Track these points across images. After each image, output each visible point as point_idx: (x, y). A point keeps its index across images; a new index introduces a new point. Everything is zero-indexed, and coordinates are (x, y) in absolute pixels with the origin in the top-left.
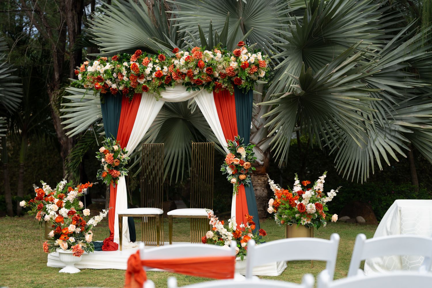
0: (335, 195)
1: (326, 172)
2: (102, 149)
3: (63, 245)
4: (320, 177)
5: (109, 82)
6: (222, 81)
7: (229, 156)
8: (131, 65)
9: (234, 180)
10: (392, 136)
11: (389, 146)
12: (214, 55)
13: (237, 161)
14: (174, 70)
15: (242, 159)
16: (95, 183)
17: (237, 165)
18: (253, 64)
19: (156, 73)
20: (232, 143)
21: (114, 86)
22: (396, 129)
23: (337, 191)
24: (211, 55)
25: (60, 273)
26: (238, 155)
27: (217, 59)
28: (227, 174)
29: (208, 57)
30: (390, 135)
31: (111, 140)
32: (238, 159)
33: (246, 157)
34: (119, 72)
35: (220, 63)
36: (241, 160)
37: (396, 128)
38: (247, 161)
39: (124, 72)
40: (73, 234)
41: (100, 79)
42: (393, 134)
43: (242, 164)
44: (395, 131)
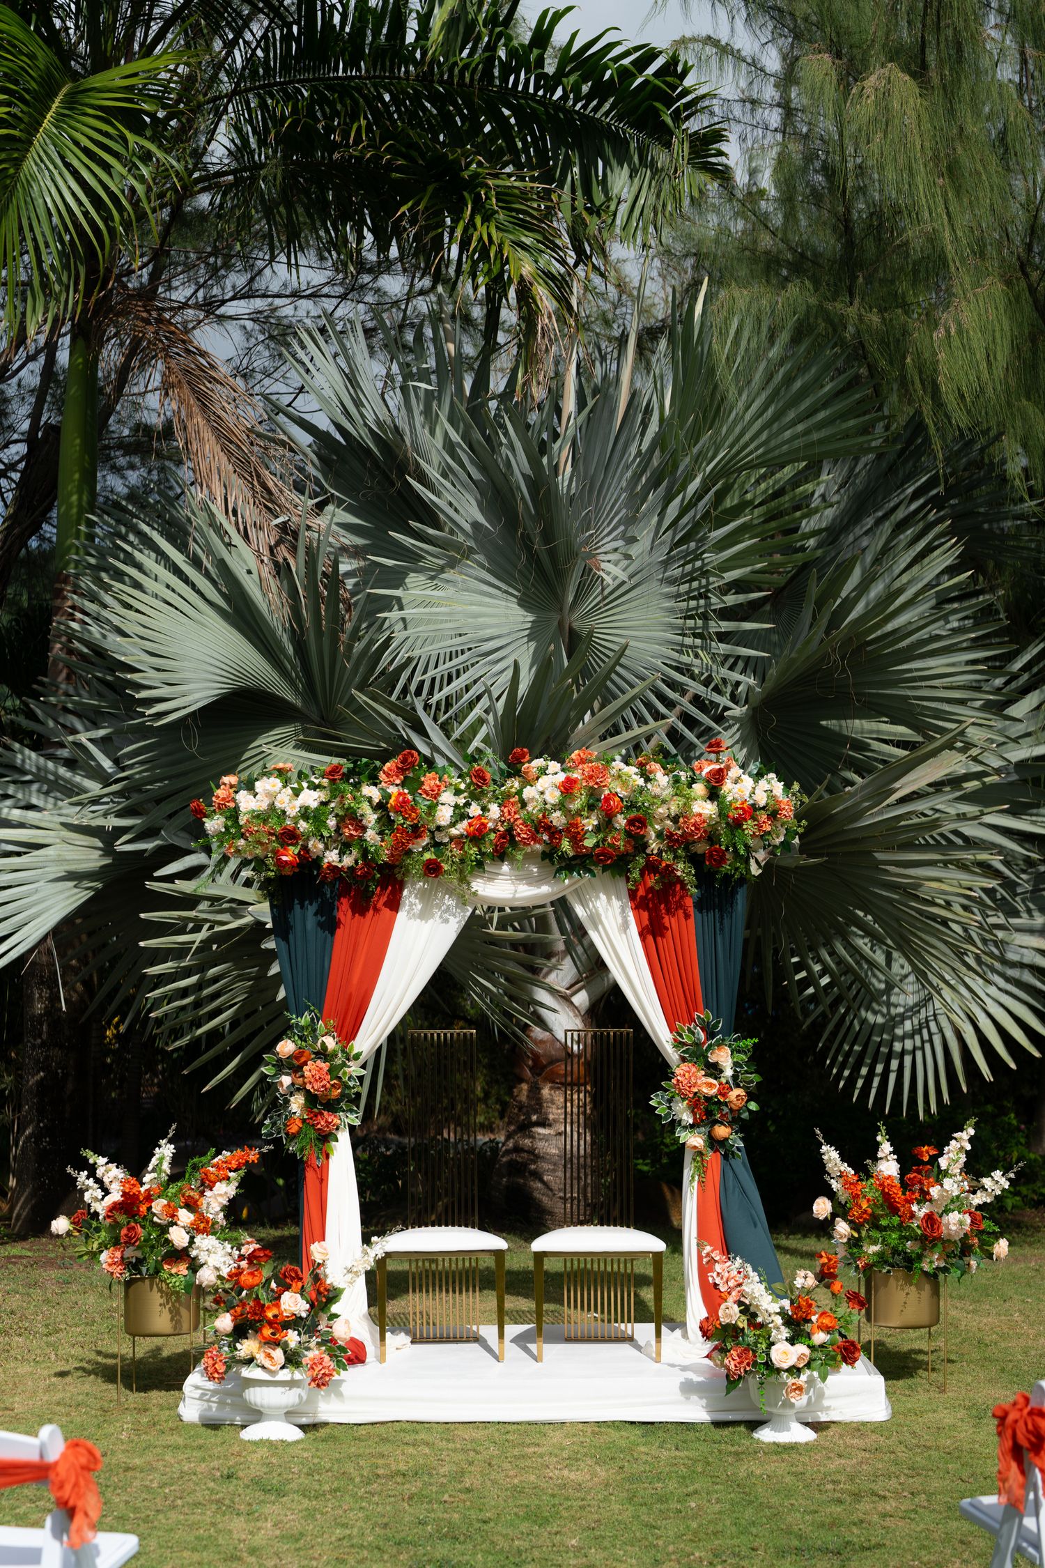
0: (1006, 1185)
1: (973, 1121)
2: (286, 1047)
3: (269, 1356)
4: (955, 1135)
5: (316, 846)
6: (671, 856)
7: (686, 1074)
8: (393, 798)
9: (695, 1140)
10: (1008, 979)
11: (1001, 1010)
12: (648, 780)
13: (707, 1086)
14: (523, 813)
15: (724, 1081)
16: (265, 1150)
17: (708, 1099)
18: (764, 808)
19: (470, 825)
20: (693, 1034)
21: (332, 857)
22: (1026, 960)
23: (1012, 1175)
24: (635, 777)
25: (242, 1440)
26: (714, 1070)
27: (657, 791)
28: (675, 1124)
29: (625, 784)
30: (1002, 975)
31: (312, 1019)
32: (714, 1082)
33: (735, 1077)
34: (351, 817)
35: (664, 802)
36: (721, 1084)
37: (1022, 955)
38: (738, 1086)
39: (371, 818)
40: (295, 1322)
41: (290, 836)
42: (1013, 973)
43: (724, 1095)
44: (1022, 965)
